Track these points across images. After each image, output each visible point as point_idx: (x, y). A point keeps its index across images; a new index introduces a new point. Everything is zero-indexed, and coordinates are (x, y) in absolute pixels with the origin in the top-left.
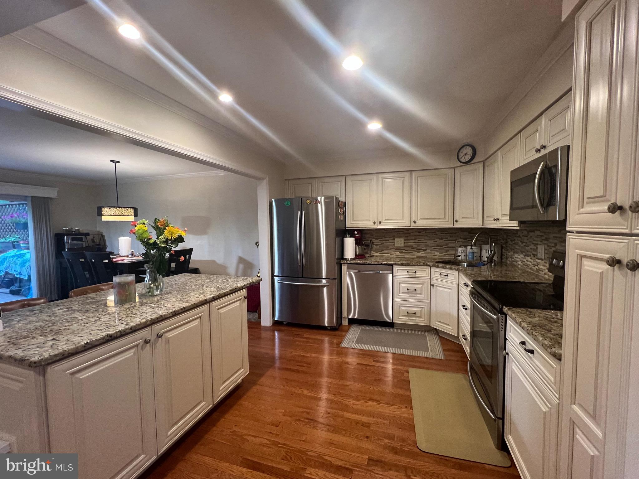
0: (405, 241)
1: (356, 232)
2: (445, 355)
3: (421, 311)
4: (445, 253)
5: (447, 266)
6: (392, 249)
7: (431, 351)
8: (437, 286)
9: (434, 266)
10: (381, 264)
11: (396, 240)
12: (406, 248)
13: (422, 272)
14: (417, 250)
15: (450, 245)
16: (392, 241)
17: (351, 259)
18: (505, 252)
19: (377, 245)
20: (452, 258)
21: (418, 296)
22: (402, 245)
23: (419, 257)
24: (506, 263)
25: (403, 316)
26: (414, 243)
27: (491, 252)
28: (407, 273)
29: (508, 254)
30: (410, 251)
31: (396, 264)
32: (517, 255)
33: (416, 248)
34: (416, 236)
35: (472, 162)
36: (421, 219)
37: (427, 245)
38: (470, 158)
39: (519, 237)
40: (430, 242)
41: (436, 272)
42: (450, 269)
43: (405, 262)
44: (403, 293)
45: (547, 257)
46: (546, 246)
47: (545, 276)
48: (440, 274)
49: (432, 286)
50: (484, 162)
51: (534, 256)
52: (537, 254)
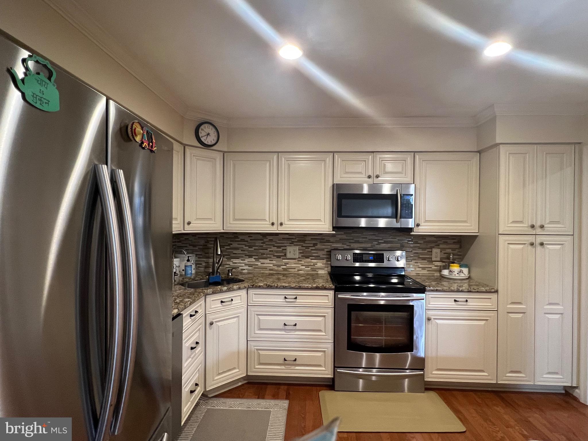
3: (199, 376)
13: (200, 308)
28: (190, 319)
32: (237, 261)
41: (214, 301)
44: (187, 359)
45: (302, 256)
46: (300, 247)
47: (300, 272)
48: (222, 302)
49: (211, 324)
50: (224, 152)
51: (279, 257)
52: (285, 255)
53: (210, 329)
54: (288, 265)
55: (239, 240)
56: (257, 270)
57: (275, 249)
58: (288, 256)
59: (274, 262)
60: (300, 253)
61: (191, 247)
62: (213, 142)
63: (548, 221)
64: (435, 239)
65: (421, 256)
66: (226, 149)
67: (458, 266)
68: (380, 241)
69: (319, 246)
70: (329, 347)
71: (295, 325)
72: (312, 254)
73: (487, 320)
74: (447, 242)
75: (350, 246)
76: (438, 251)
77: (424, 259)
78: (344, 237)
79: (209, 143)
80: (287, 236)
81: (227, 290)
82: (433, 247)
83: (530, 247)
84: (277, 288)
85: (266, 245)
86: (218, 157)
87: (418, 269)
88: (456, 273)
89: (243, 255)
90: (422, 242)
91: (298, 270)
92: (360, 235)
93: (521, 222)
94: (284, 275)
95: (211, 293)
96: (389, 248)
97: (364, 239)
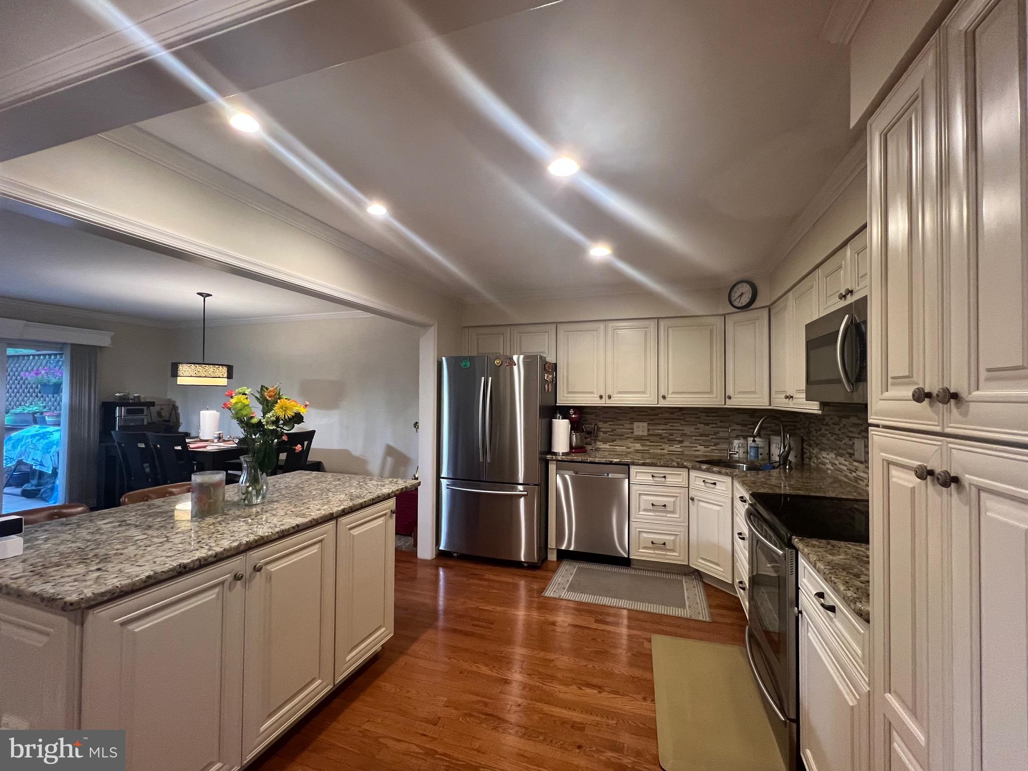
0: (650, 427)
1: (572, 411)
2: (711, 615)
3: (674, 541)
4: (714, 448)
5: (715, 469)
6: (629, 439)
7: (689, 607)
8: (699, 500)
9: (694, 468)
10: (611, 463)
11: (636, 424)
12: (652, 438)
13: (677, 477)
14: (669, 442)
15: (721, 434)
16: (629, 426)
17: (564, 454)
18: (808, 447)
19: (605, 433)
20: (724, 455)
21: (668, 515)
22: (645, 433)
23: (671, 453)
24: (809, 465)
25: (645, 548)
26: (663, 430)
27: (784, 448)
28: (651, 479)
29: (812, 450)
30: (657, 442)
31: (633, 464)
32: (824, 454)
33: (667, 437)
34: (667, 419)
35: (751, 307)
36: (674, 393)
37: (683, 435)
38: (748, 301)
39: (827, 425)
40: (688, 430)
41: (697, 478)
42: (720, 473)
43: (648, 461)
44: (645, 510)
48: (705, 481)
49: (692, 499)
50: (769, 307)
51: (850, 455)
52: (854, 454)
54: (857, 473)
57: (846, 440)
85: (842, 433)
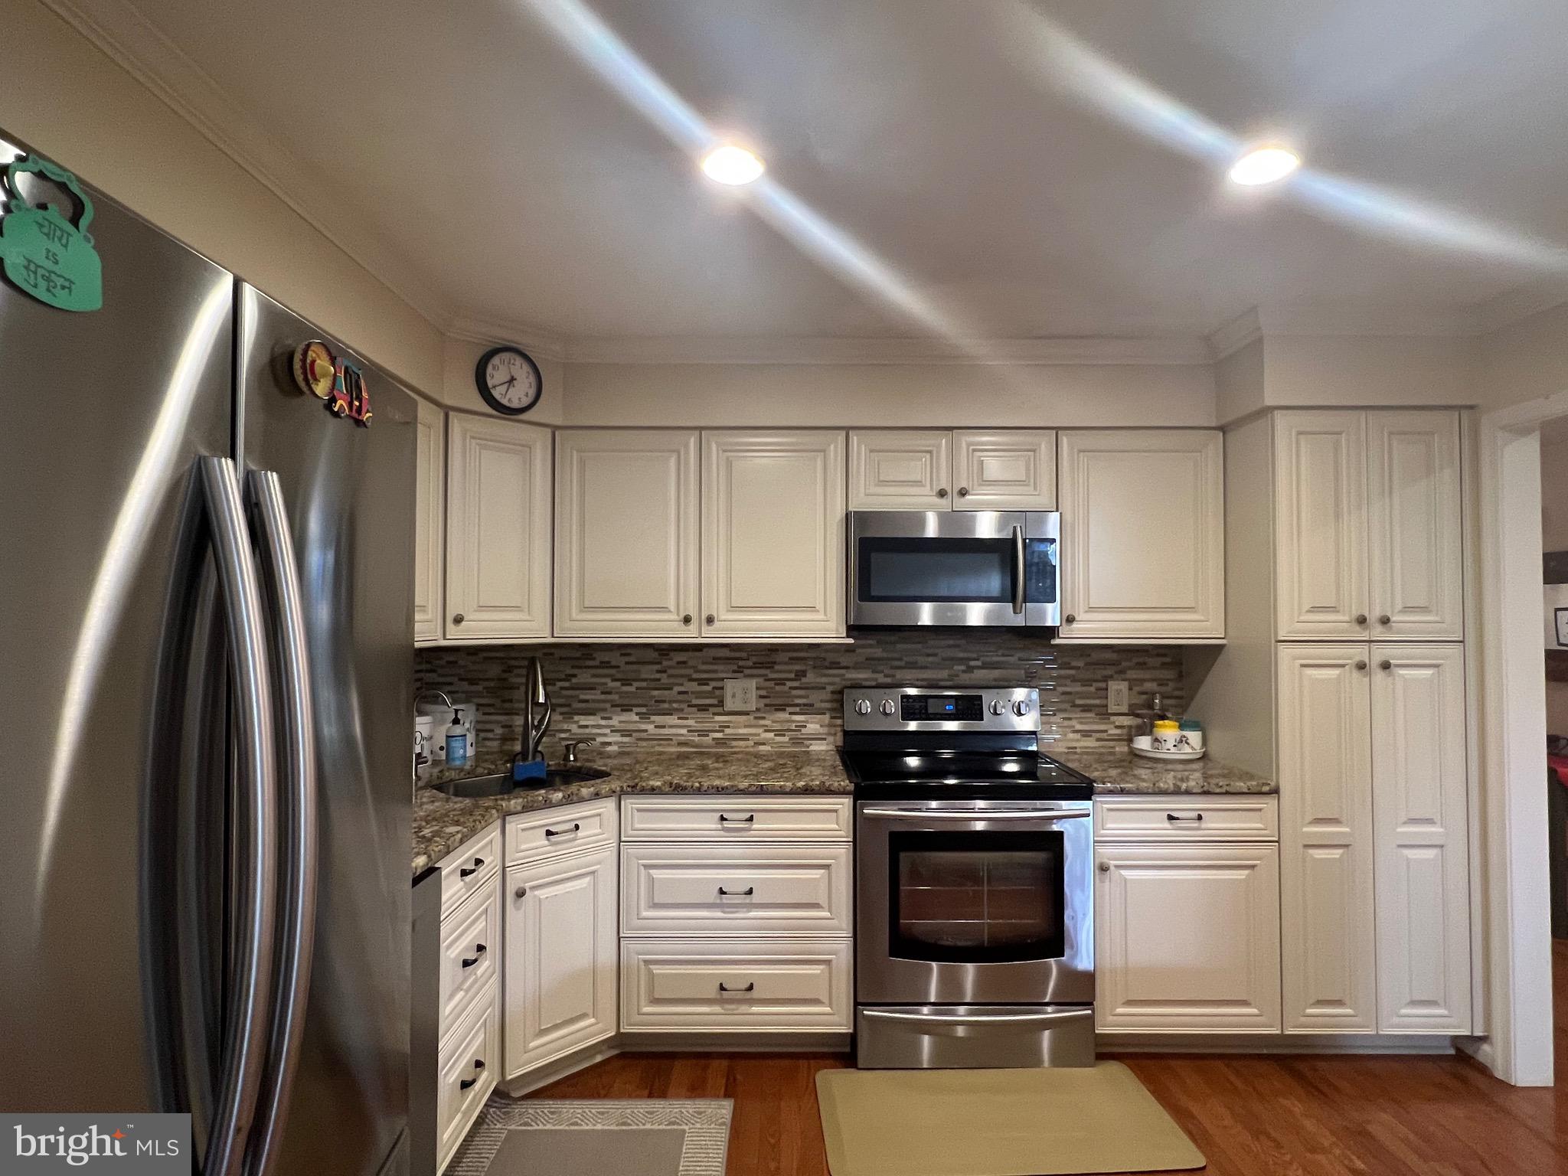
13: (490, 852)
21: (479, 973)
28: (461, 883)
35: (522, 416)
41: (528, 832)
44: (453, 994)
45: (766, 705)
46: (761, 680)
47: (762, 748)
48: (549, 833)
49: (520, 894)
50: (555, 428)
51: (703, 708)
52: (721, 703)
53: (518, 909)
54: (727, 731)
55: (596, 663)
56: (642, 743)
57: (694, 687)
58: (729, 705)
59: (691, 722)
60: (762, 697)
61: (465, 686)
62: (526, 402)
63: (1399, 606)
64: (1114, 656)
65: (1079, 702)
66: (559, 422)
67: (1174, 727)
68: (972, 663)
69: (811, 678)
70: (841, 949)
71: (750, 892)
72: (793, 701)
73: (1253, 867)
74: (1145, 664)
75: (893, 676)
76: (1123, 686)
77: (1086, 709)
78: (878, 652)
79: (515, 404)
80: (726, 653)
81: (564, 800)
82: (1111, 677)
83: (1356, 674)
84: (699, 792)
85: (670, 676)
86: (540, 440)
87: (1071, 736)
88: (1170, 744)
89: (608, 706)
90: (1081, 664)
91: (757, 744)
92: (919, 646)
93: (1333, 609)
94: (718, 757)
95: (519, 808)
96: (995, 680)
97: (930, 659)
